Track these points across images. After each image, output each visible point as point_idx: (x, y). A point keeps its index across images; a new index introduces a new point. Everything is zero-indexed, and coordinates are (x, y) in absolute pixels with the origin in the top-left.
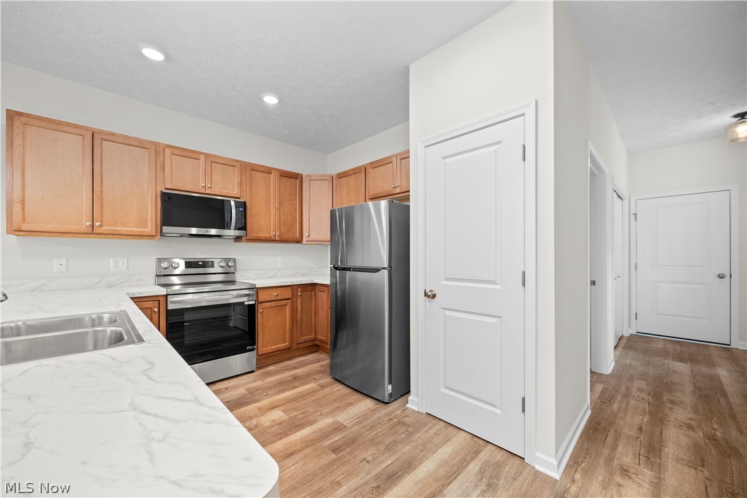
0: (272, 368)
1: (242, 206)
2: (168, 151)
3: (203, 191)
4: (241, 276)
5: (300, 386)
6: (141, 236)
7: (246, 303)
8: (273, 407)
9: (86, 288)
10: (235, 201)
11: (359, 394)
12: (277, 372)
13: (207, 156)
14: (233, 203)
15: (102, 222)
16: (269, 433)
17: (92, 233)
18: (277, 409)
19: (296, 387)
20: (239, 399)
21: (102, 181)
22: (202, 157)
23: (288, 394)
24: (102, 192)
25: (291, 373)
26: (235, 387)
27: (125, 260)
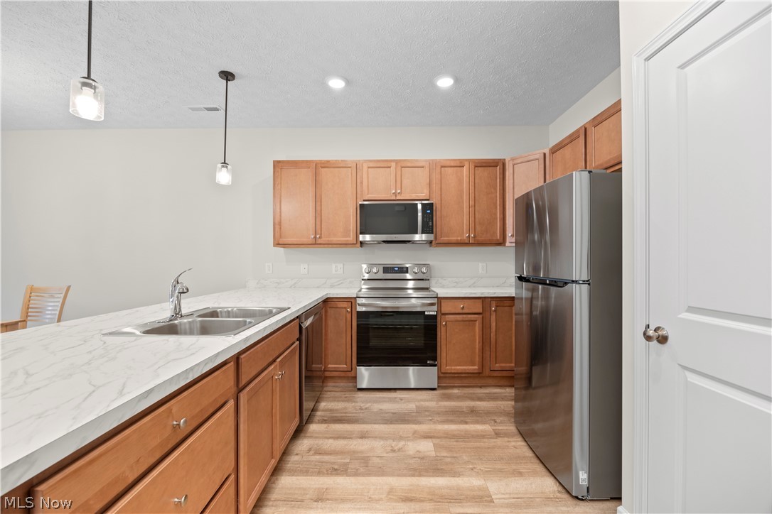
0: (456, 391)
1: (428, 208)
2: (365, 166)
3: (394, 198)
4: (436, 283)
5: (472, 423)
6: (346, 245)
7: (426, 313)
8: (427, 436)
9: (318, 287)
10: (422, 204)
11: (541, 465)
12: (458, 398)
13: (397, 162)
14: (420, 207)
15: (321, 235)
16: (406, 463)
17: (316, 244)
18: (430, 440)
19: (466, 423)
20: (405, 414)
21: (321, 202)
22: (393, 165)
23: (453, 427)
24: (321, 210)
25: (472, 404)
26: (409, 401)
27: (342, 266)
